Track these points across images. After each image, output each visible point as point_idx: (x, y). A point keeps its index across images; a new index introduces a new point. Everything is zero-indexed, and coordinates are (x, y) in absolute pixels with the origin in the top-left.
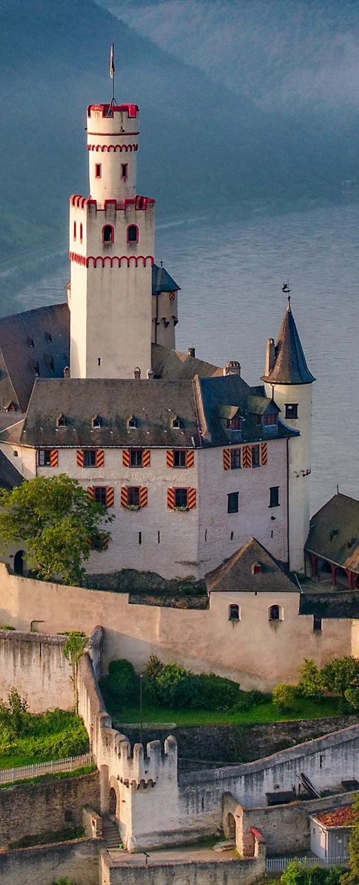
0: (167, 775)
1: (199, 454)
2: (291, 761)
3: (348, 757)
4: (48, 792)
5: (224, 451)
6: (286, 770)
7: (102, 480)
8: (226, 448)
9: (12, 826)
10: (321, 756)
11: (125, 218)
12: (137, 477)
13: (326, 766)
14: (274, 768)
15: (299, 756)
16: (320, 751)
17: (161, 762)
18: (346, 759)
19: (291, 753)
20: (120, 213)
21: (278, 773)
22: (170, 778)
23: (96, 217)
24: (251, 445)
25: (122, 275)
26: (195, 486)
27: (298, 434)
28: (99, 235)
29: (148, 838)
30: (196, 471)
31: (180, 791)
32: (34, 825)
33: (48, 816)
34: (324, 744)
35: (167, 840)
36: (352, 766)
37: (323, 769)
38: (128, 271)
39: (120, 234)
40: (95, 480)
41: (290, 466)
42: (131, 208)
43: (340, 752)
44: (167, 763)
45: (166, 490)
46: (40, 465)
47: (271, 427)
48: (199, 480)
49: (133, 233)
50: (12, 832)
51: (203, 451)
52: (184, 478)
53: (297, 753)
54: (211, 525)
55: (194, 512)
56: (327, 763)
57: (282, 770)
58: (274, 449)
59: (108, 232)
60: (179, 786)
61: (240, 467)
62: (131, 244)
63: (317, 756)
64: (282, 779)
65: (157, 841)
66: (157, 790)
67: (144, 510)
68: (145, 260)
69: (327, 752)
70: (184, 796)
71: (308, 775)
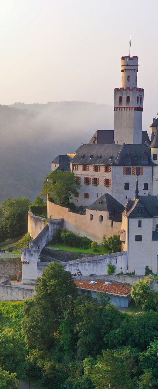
0: (33, 261)
1: (113, 168)
2: (75, 264)
3: (94, 266)
4: (15, 263)
5: (123, 168)
6: (73, 267)
7: (88, 175)
8: (124, 167)
9: (6, 272)
10: (85, 264)
11: (126, 94)
12: (97, 175)
13: (87, 268)
14: (69, 265)
15: (77, 263)
16: (84, 262)
17: (31, 256)
18: (94, 267)
19: (75, 262)
20: (125, 92)
21: (70, 267)
22: (34, 262)
23: (117, 93)
24: (135, 167)
25: (125, 113)
26: (111, 178)
27: (157, 165)
28: (118, 99)
29: (27, 280)
30: (111, 173)
31: (38, 267)
32: (11, 272)
33: (15, 270)
34: (86, 260)
35: (33, 282)
36: (95, 270)
37: (86, 269)
38: (127, 112)
39: (124, 99)
40: (86, 175)
41: (154, 176)
42: (128, 90)
43: (92, 264)
44: (33, 257)
45: (103, 180)
46: (74, 170)
47: (145, 161)
48: (112, 176)
49: (128, 99)
50: (6, 273)
51: (114, 167)
52: (108, 176)
53: (77, 262)
54: (117, 193)
55: (111, 187)
56: (87, 266)
57: (71, 266)
58: (146, 170)
59: (121, 99)
60: (37, 265)
61: (130, 174)
62: (128, 103)
63: (83, 264)
64: (72, 270)
65: (30, 282)
66: (30, 265)
67: (98, 186)
68: (132, 108)
69: (87, 263)
70: (39, 269)
71: (80, 270)
